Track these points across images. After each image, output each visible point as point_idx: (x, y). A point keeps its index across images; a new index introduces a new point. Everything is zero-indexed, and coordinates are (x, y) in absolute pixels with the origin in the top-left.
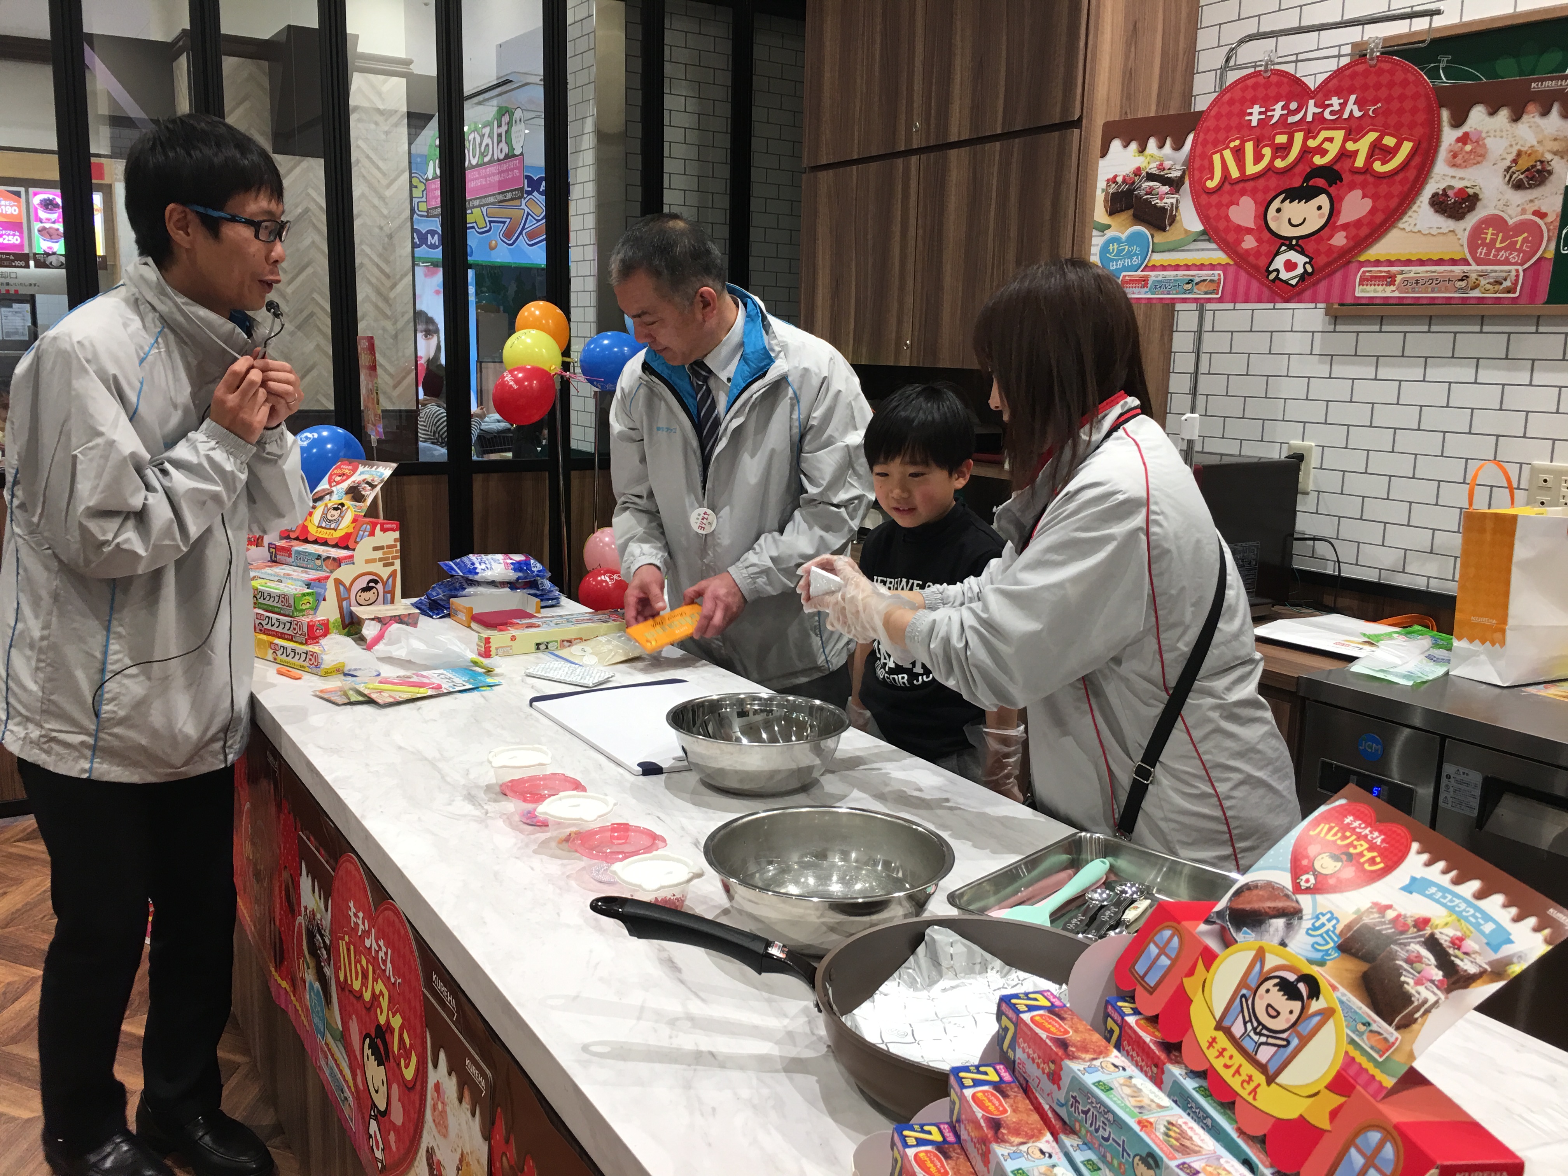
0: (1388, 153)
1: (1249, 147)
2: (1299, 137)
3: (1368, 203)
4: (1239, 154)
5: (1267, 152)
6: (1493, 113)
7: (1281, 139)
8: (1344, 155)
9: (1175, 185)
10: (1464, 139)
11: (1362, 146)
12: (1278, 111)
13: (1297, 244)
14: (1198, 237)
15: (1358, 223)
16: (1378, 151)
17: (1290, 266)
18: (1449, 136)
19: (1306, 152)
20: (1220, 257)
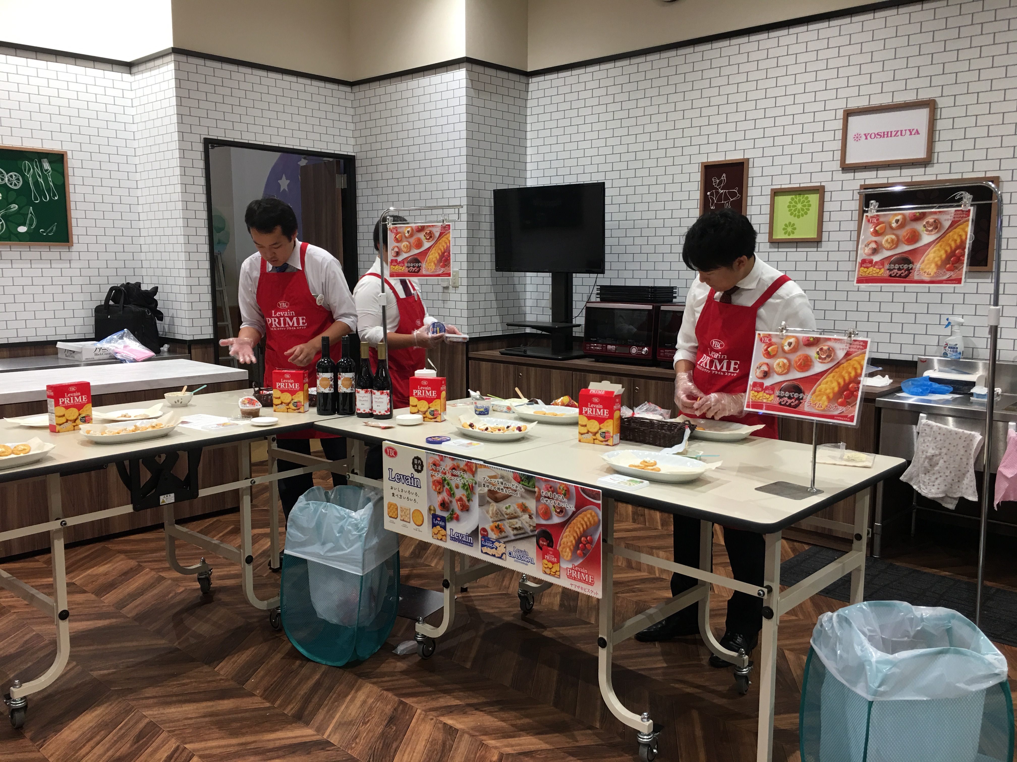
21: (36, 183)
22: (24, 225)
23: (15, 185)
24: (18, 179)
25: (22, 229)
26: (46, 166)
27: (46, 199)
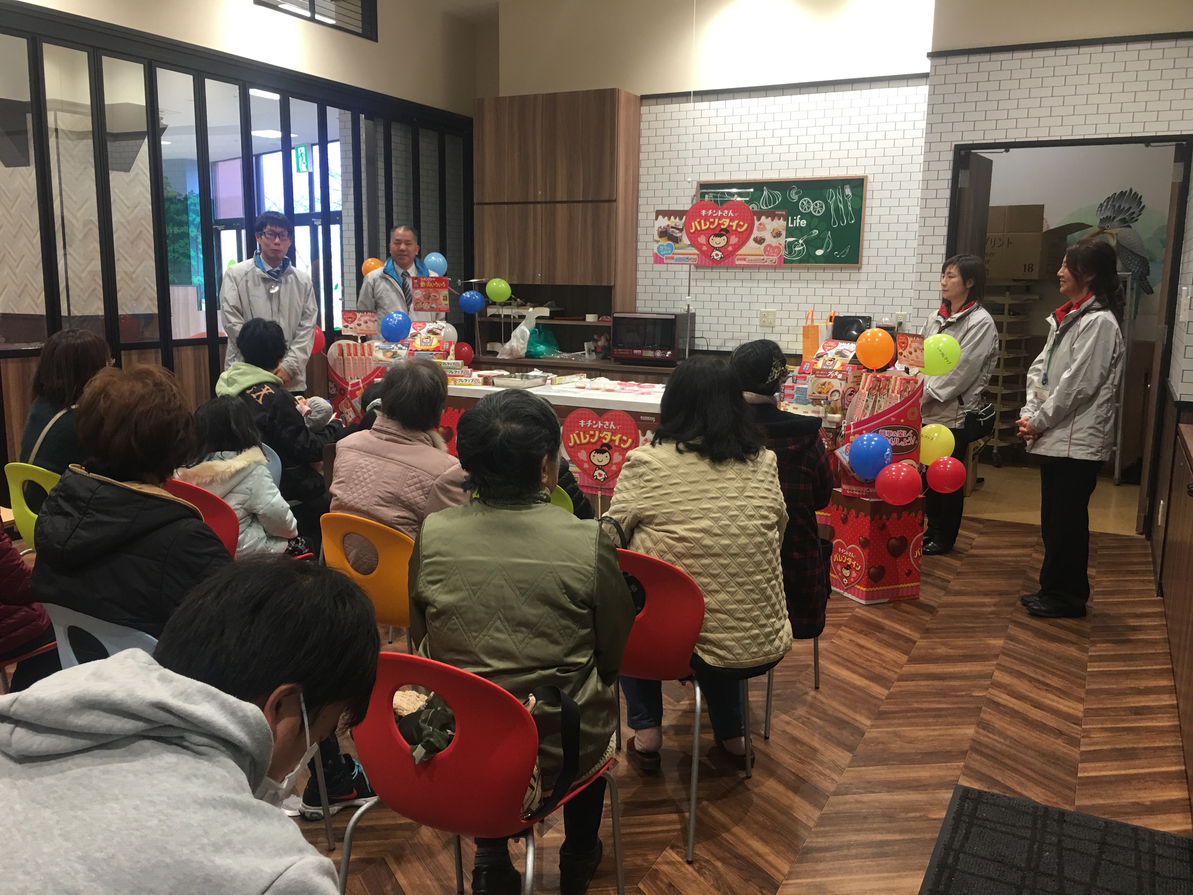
0: (741, 226)
1: (702, 221)
2: (717, 220)
3: (737, 239)
4: (700, 223)
5: (708, 223)
6: (767, 218)
7: (712, 220)
8: (729, 226)
9: (681, 230)
10: (760, 224)
11: (734, 224)
12: (710, 212)
13: (719, 249)
14: (689, 246)
15: (735, 244)
16: (738, 225)
17: (717, 255)
18: (757, 223)
19: (719, 224)
20: (696, 252)
21: (837, 209)
22: (821, 248)
23: (819, 212)
24: (822, 207)
25: (819, 252)
26: (848, 191)
27: (843, 223)
